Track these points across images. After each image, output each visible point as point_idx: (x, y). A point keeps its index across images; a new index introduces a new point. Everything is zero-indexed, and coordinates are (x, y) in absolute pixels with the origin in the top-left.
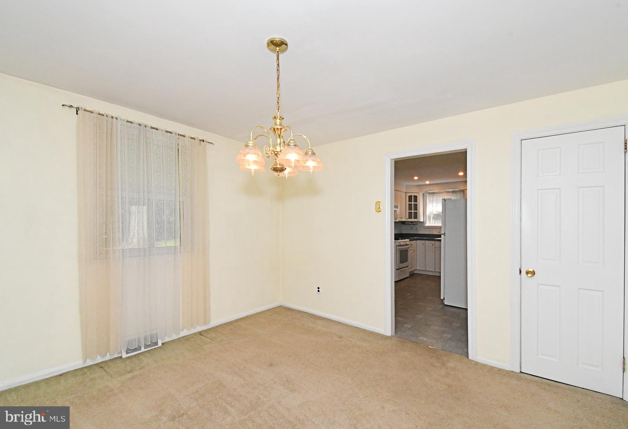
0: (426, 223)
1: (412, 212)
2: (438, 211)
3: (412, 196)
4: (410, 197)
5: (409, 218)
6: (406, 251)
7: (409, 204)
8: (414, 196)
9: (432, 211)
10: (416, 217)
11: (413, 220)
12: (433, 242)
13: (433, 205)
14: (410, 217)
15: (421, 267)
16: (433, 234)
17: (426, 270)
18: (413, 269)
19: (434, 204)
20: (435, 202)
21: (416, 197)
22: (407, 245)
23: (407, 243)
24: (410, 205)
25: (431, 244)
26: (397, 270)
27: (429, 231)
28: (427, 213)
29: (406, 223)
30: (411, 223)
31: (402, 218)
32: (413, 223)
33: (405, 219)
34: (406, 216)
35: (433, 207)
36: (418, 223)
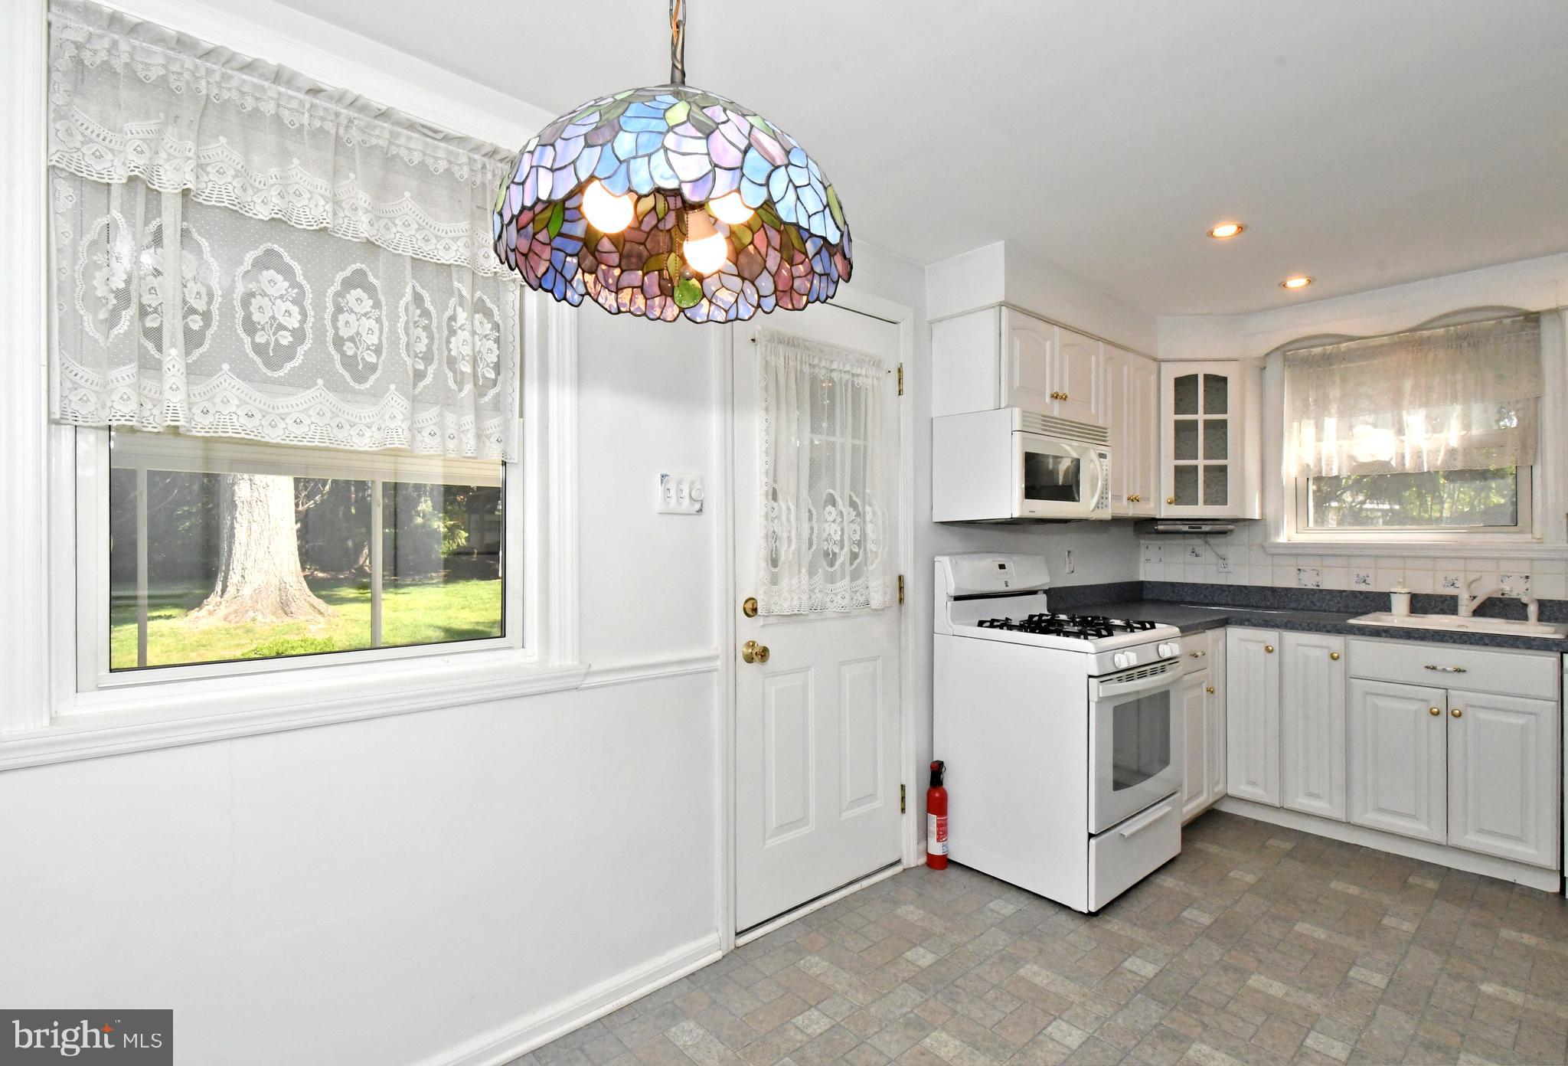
0: (1278, 531)
1: (1196, 467)
2: (1352, 458)
3: (1196, 376)
4: (1185, 386)
5: (1178, 499)
6: (1161, 700)
7: (1177, 422)
8: (1206, 377)
9: (1319, 460)
10: (1217, 494)
11: (1200, 510)
12: (1335, 642)
13: (1319, 427)
14: (1183, 496)
15: (1253, 784)
16: (1324, 587)
17: (1288, 805)
18: (1205, 795)
19: (1331, 423)
20: (1334, 409)
21: (1217, 384)
22: (1162, 664)
23: (1166, 651)
24: (1185, 431)
25: (1324, 655)
26: (1091, 836)
27: (1299, 570)
28: (1285, 467)
29: (1160, 527)
30: (1190, 528)
31: (1136, 502)
32: (1201, 528)
33: (1152, 504)
34: (1162, 487)
35: (1319, 439)
36: (1230, 527)
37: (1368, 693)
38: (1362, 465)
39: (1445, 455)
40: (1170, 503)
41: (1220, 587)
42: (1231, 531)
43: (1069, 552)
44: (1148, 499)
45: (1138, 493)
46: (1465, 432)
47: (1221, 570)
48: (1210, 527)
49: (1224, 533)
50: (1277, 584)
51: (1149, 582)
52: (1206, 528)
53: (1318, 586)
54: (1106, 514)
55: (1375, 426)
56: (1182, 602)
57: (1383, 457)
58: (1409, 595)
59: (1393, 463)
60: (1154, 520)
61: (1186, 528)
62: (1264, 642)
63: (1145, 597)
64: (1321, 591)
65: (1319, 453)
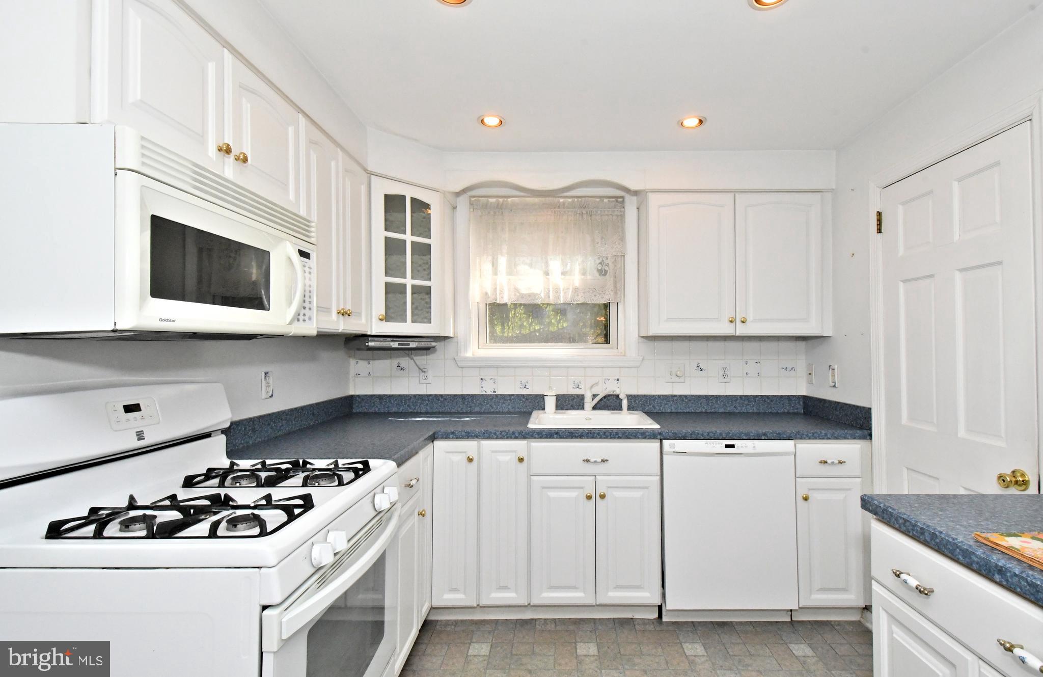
0: (466, 350)
1: (405, 285)
2: (516, 290)
3: (403, 198)
4: (393, 203)
5: (387, 318)
7: (387, 238)
8: (413, 200)
9: (495, 289)
10: (423, 312)
11: (409, 327)
13: (494, 264)
14: (393, 313)
15: (455, 590)
16: (499, 392)
19: (502, 261)
20: (504, 249)
21: (421, 209)
24: (393, 248)
25: (512, 458)
27: (482, 379)
28: (471, 293)
29: (371, 344)
30: (399, 344)
31: (347, 316)
32: (409, 345)
33: (363, 320)
34: (373, 303)
35: (495, 273)
36: (433, 344)
37: (544, 488)
38: (522, 296)
39: (572, 292)
40: (381, 320)
41: (421, 397)
42: (434, 347)
43: (266, 373)
44: (359, 314)
45: (349, 307)
46: (583, 277)
47: (422, 381)
48: (417, 343)
49: (427, 349)
50: (465, 392)
51: (359, 396)
52: (413, 345)
53: (494, 392)
54: (310, 329)
55: (531, 265)
56: (390, 414)
57: (536, 290)
58: (555, 398)
59: (542, 295)
60: (365, 337)
61: (395, 345)
62: (465, 452)
63: (354, 411)
64: (497, 396)
65: (495, 284)
